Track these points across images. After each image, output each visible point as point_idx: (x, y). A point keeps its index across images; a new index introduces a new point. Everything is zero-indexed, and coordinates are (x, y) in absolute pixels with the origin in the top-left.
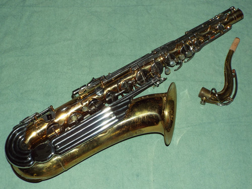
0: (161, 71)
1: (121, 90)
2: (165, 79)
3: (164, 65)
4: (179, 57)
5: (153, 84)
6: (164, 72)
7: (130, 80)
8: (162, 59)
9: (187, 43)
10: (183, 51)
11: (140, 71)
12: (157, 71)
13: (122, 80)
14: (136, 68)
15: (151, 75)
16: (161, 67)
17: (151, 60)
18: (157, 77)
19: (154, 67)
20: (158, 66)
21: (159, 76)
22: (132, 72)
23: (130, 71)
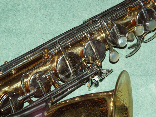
0: (102, 57)
2: (110, 72)
3: (107, 47)
4: (134, 32)
5: (88, 80)
6: (107, 58)
7: (46, 71)
8: (103, 35)
9: (149, 6)
10: (142, 21)
11: (64, 56)
12: (94, 57)
13: (30, 73)
14: (56, 51)
15: (84, 64)
16: (101, 50)
17: (84, 35)
18: (95, 66)
19: (89, 48)
20: (96, 47)
21: (99, 64)
22: (48, 58)
23: (45, 56)
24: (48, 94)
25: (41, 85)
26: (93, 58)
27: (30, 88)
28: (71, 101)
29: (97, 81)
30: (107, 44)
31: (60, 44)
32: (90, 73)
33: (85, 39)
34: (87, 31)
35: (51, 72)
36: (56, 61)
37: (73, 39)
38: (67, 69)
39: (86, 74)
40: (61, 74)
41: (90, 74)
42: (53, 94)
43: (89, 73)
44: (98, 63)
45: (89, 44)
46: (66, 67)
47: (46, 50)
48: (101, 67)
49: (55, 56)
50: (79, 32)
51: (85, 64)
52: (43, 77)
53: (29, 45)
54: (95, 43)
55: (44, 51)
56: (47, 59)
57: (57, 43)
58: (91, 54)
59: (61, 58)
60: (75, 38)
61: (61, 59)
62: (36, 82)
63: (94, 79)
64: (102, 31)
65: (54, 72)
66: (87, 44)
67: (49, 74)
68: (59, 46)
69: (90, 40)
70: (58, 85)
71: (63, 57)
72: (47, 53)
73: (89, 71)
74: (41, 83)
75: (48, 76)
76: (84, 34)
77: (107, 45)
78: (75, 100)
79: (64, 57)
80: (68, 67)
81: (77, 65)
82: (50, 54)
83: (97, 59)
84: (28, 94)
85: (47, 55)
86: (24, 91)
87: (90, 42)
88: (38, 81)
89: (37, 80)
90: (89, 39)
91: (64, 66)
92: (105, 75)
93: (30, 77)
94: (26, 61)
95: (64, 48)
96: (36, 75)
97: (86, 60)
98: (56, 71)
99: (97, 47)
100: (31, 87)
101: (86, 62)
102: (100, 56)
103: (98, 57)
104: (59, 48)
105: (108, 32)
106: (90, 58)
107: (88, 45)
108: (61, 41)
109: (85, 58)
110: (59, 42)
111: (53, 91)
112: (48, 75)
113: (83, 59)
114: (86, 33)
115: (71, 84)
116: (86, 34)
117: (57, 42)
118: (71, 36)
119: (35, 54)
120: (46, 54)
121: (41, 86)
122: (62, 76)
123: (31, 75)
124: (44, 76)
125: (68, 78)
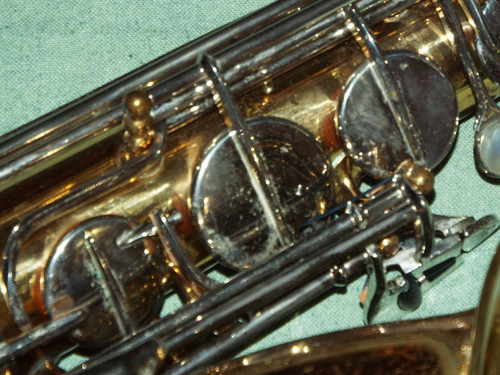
1: (39, 316)
2: (478, 226)
3: (464, 98)
7: (140, 220)
8: (447, 37)
11: (232, 134)
12: (397, 145)
13: (54, 226)
14: (195, 109)
15: (343, 187)
16: (433, 108)
17: (339, 33)
18: (394, 190)
19: (368, 95)
20: (406, 91)
21: (420, 180)
22: (148, 147)
23: (134, 134)
24: (142, 333)
25: (110, 287)
26: (389, 149)
27: (51, 300)
28: (268, 360)
29: (409, 277)
30: (468, 82)
31: (211, 75)
32: (368, 227)
33: (350, 54)
34: (357, 10)
35: (164, 220)
36: (191, 162)
37: (280, 46)
38: (251, 205)
39: (349, 233)
40: (219, 232)
41: (370, 232)
42: (170, 333)
43: (363, 225)
44: (415, 174)
45: (368, 75)
46: (245, 192)
47: (137, 103)
48: (430, 196)
49: (189, 137)
50: (315, 12)
51: (347, 182)
52: (119, 242)
53: (55, 92)
54: (401, 73)
55: (128, 106)
56: (142, 149)
57: (196, 68)
58: (380, 127)
59: (216, 145)
60: (294, 44)
61: (218, 152)
62: (82, 269)
63: (396, 267)
64: (441, 15)
65: (177, 217)
66: (357, 77)
67: (154, 230)
68: (210, 83)
69: (373, 57)
70: (202, 288)
71: (229, 144)
72: (141, 118)
73: (364, 217)
74: (107, 277)
75: (148, 237)
76: (341, 23)
77: (468, 91)
78: (285, 357)
79: (235, 141)
80: (254, 195)
81: (303, 190)
82: (158, 124)
83: (407, 157)
84: (39, 333)
85: (145, 130)
86: (19, 315)
87: (371, 65)
88: (93, 267)
89: (89, 257)
90: (367, 53)
91: (235, 190)
92: (451, 242)
93: (54, 243)
94: (34, 164)
95: (238, 97)
96: (83, 234)
97: (353, 161)
98: (190, 217)
99: (412, 94)
100: (54, 294)
101: (355, 174)
102: (424, 140)
103: (414, 144)
104: (208, 95)
105: (471, 22)
106: (375, 152)
107: (360, 82)
108: (218, 57)
109: (346, 150)
110: (205, 63)
111: (170, 317)
112: (144, 234)
113: (338, 159)
114: (351, 16)
115: (270, 283)
116: (351, 26)
117: (199, 61)
118: (271, 29)
119: (81, 127)
120: (138, 124)
121: (107, 293)
122: (220, 244)
123: (55, 231)
124: (126, 238)
125: (252, 252)
